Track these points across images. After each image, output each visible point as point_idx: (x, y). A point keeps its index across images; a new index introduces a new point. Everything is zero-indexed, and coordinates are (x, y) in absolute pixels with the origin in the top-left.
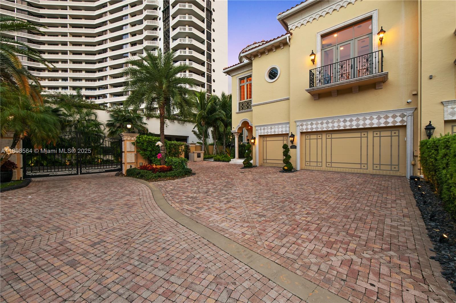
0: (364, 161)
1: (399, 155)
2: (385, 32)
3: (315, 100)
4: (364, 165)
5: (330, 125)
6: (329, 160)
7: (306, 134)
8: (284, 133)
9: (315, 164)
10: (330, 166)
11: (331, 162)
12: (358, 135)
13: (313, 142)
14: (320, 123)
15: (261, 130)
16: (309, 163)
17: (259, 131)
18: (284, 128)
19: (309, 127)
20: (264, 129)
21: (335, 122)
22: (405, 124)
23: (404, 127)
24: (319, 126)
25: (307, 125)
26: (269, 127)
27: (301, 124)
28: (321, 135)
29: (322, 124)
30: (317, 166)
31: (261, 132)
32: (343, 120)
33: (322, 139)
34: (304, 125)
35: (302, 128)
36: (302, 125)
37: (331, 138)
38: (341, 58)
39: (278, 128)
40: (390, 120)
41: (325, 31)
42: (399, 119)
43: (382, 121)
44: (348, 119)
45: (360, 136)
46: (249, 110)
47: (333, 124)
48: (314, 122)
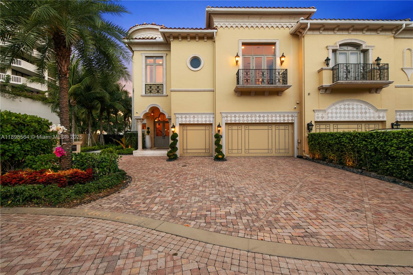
0: (270, 147)
1: (289, 142)
2: (285, 57)
3: (237, 96)
4: (270, 150)
5: (250, 119)
6: (247, 148)
7: (229, 125)
8: (208, 123)
9: (236, 151)
10: (248, 152)
11: (249, 149)
12: (266, 127)
13: (235, 132)
14: (242, 117)
15: (182, 118)
16: (231, 150)
17: (180, 119)
18: (208, 118)
19: (233, 119)
20: (186, 118)
21: (253, 116)
22: (293, 122)
23: (292, 124)
24: (241, 119)
25: (231, 117)
26: (192, 116)
27: (226, 115)
28: (241, 127)
29: (243, 117)
30: (238, 153)
31: (182, 120)
32: (258, 115)
33: (241, 130)
34: (228, 116)
35: (227, 120)
36: (227, 117)
37: (249, 130)
38: (256, 67)
39: (202, 118)
40: (286, 118)
41: (245, 40)
42: (290, 118)
43: (282, 118)
44: (262, 115)
45: (267, 129)
46: (159, 94)
47: (251, 118)
48: (237, 115)
